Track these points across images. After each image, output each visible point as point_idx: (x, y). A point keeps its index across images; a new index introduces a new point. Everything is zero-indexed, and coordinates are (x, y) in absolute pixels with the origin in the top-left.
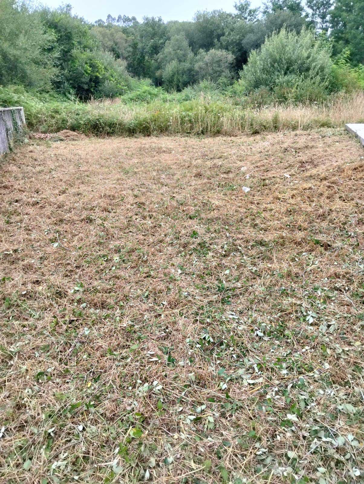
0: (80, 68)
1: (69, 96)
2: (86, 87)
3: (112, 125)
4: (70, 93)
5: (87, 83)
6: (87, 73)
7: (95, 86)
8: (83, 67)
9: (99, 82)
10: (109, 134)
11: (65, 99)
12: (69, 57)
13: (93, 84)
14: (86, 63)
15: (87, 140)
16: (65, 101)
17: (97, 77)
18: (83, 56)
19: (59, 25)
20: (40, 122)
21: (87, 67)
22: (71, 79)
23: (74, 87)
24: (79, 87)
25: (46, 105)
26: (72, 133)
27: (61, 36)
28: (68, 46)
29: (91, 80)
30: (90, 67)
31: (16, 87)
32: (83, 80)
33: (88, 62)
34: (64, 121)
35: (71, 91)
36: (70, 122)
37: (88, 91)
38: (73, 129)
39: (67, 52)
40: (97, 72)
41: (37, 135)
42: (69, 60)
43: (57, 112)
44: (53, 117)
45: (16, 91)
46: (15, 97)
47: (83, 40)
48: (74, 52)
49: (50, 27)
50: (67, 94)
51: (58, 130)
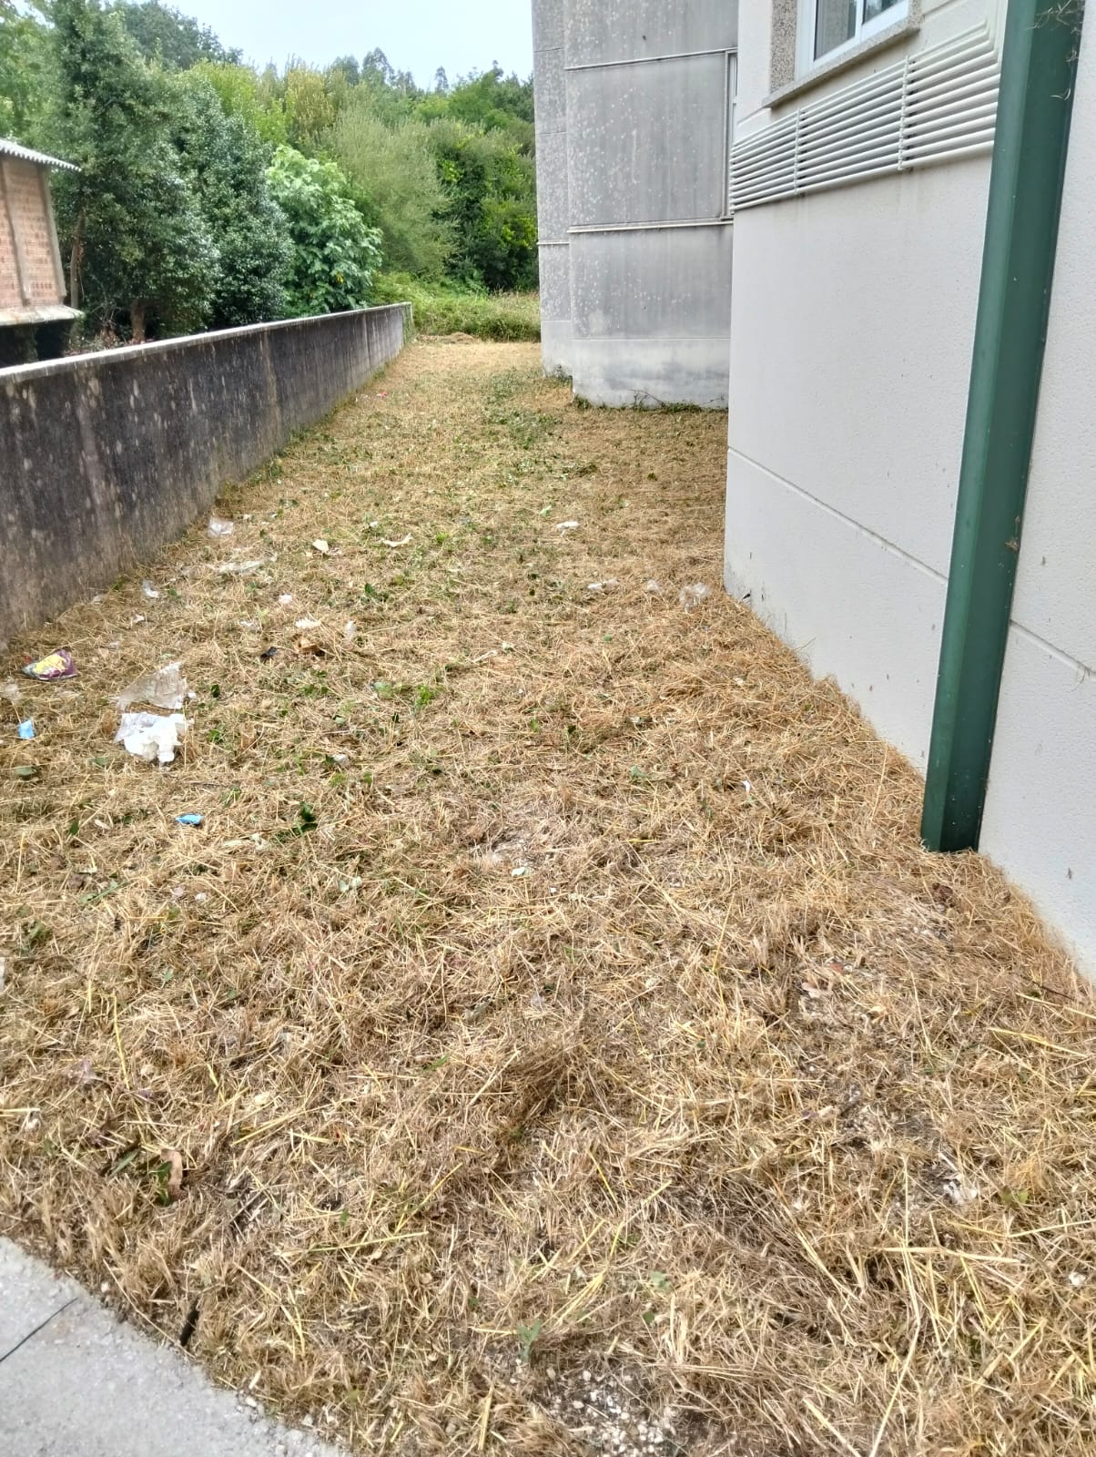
0: (493, 232)
1: (472, 283)
2: (501, 266)
3: (516, 328)
4: (472, 277)
5: (503, 260)
6: (505, 241)
7: (520, 265)
8: (499, 231)
9: (526, 257)
10: (513, 339)
11: (463, 288)
12: (476, 211)
13: (515, 261)
14: (506, 223)
15: (482, 344)
16: (463, 292)
17: (523, 248)
18: (502, 211)
19: (463, 152)
20: (428, 321)
21: (506, 230)
22: (476, 253)
23: (480, 267)
24: (490, 266)
25: (437, 299)
26: (465, 335)
27: (465, 174)
28: (475, 192)
29: (511, 253)
30: (512, 229)
31: (399, 275)
32: (498, 253)
33: (509, 220)
34: (458, 321)
35: (476, 273)
36: (465, 322)
37: (505, 273)
38: (468, 331)
39: (473, 202)
40: (524, 238)
41: (425, 338)
42: (476, 217)
43: (449, 309)
44: (444, 316)
45: (400, 281)
46: (399, 289)
47: (505, 178)
48: (486, 201)
49: (446, 156)
50: (467, 278)
51: (450, 332)
